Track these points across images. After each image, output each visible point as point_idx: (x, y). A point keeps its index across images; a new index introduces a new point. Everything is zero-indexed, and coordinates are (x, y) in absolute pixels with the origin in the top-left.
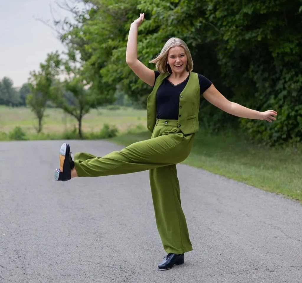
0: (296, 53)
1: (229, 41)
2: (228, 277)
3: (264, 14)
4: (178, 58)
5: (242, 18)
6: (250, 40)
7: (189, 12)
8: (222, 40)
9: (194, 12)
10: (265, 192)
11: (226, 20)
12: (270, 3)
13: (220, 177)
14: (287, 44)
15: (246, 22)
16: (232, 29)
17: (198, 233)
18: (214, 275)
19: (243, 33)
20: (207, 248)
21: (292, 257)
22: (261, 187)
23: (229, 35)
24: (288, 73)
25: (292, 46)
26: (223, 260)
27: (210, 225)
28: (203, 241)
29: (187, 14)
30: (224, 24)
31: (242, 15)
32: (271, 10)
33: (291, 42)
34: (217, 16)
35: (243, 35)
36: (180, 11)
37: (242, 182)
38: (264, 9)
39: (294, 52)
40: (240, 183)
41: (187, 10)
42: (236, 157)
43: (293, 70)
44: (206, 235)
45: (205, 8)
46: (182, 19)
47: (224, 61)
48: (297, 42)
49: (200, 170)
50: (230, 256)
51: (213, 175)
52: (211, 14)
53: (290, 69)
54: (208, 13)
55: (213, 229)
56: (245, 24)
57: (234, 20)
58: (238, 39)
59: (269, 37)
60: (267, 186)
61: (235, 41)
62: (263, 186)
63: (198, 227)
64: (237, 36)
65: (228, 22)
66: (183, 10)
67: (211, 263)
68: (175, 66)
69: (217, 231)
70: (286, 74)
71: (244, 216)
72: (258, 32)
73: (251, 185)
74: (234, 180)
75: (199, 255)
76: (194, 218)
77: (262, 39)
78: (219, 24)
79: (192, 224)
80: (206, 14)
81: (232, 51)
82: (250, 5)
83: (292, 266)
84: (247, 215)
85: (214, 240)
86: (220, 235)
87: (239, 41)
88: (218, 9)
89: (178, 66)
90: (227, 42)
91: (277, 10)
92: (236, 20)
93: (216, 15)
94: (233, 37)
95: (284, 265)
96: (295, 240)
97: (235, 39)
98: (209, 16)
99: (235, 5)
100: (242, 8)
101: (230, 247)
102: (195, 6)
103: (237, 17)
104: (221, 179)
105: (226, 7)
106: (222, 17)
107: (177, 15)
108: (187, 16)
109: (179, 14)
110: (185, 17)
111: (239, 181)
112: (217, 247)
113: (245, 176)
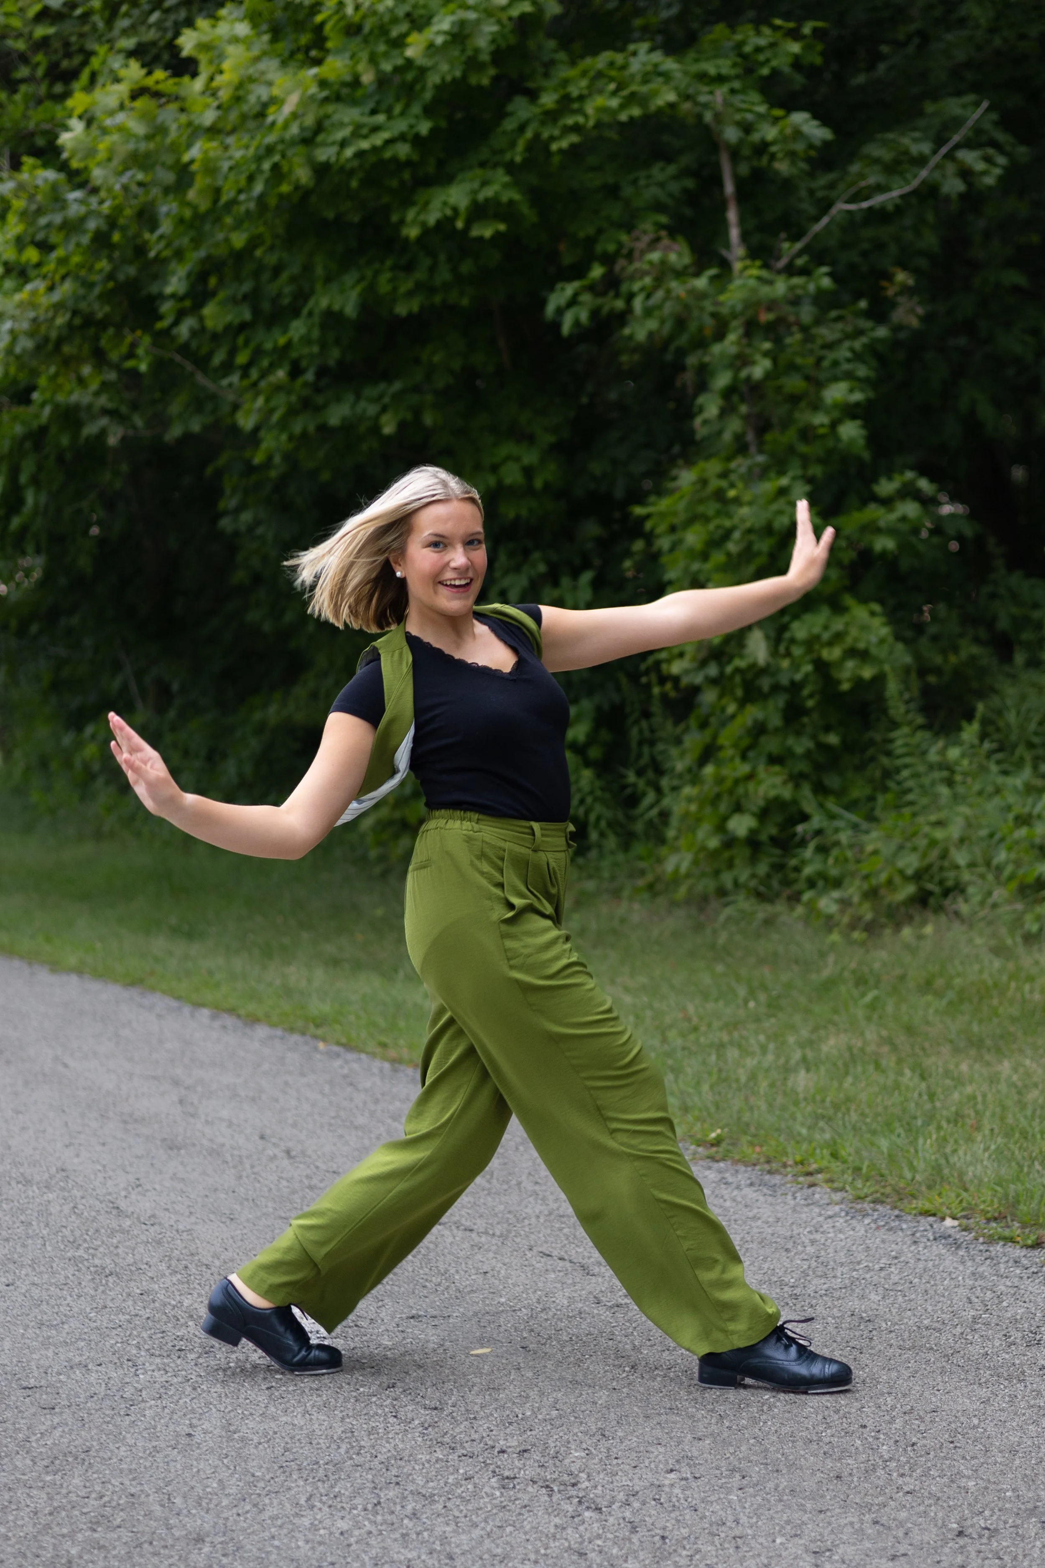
0: (547, 486)
1: (262, 433)
2: (154, 1367)
3: (410, 315)
4: (460, 549)
5: (316, 334)
6: (348, 427)
7: (83, 306)
8: (235, 429)
9: (107, 309)
10: (387, 1066)
11: (247, 343)
12: (432, 269)
13: (214, 1017)
14: (508, 448)
15: (335, 354)
16: (272, 379)
17: (65, 1227)
18: (100, 1365)
19: (319, 400)
20: (90, 1277)
21: (424, 1287)
22: (379, 1050)
23: (260, 410)
24: (517, 569)
25: (530, 457)
26: (147, 1313)
27: (123, 1193)
28: (81, 1252)
29: (75, 313)
30: (242, 358)
31: (316, 319)
32: (437, 299)
33: (528, 438)
34: (209, 324)
35: (318, 409)
36: (45, 301)
37: (303, 1034)
38: (410, 294)
39: (538, 483)
40: (296, 1038)
41: (78, 298)
42: (305, 936)
43: (536, 555)
44: (97, 1231)
45: (154, 289)
46: (54, 334)
47: (246, 517)
48: (551, 439)
49: (134, 992)
50: (178, 1298)
51: (187, 1010)
52: (181, 315)
53: (527, 553)
54: (167, 308)
55: (131, 1209)
56: (331, 362)
57: (282, 341)
58: (297, 428)
59: (428, 419)
60: (402, 1042)
61: (284, 437)
62: (384, 1045)
63: (72, 1205)
64: (292, 412)
65: (258, 353)
66: (56, 297)
67: (94, 1325)
68: (440, 583)
69: (149, 1213)
70: (506, 573)
71: (273, 1158)
72: (381, 397)
73: (339, 1044)
74: (273, 1025)
75: (52, 1302)
76: (64, 1174)
77: (402, 426)
78: (218, 359)
79: (51, 1196)
80: (161, 318)
81: (273, 474)
82: (349, 279)
83: (413, 1317)
84: (288, 1152)
85: (127, 1247)
86: (157, 1227)
87: (304, 434)
88: (213, 294)
89: (457, 583)
90: (254, 437)
91: (465, 302)
92: (289, 345)
93: (201, 319)
94: (276, 417)
95: (383, 1315)
96: (455, 1231)
97: (284, 424)
98: (176, 323)
99: (285, 276)
100: (312, 292)
101: (186, 1267)
102: (111, 276)
103: (298, 328)
104: (217, 1024)
105: (247, 287)
106: (228, 328)
107: (32, 314)
108: (77, 321)
109: (42, 314)
110: (70, 325)
111: (292, 1030)
112: (133, 1269)
113: (319, 1007)
